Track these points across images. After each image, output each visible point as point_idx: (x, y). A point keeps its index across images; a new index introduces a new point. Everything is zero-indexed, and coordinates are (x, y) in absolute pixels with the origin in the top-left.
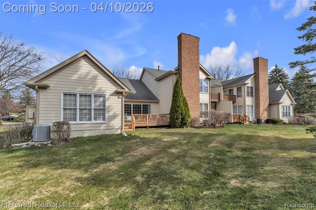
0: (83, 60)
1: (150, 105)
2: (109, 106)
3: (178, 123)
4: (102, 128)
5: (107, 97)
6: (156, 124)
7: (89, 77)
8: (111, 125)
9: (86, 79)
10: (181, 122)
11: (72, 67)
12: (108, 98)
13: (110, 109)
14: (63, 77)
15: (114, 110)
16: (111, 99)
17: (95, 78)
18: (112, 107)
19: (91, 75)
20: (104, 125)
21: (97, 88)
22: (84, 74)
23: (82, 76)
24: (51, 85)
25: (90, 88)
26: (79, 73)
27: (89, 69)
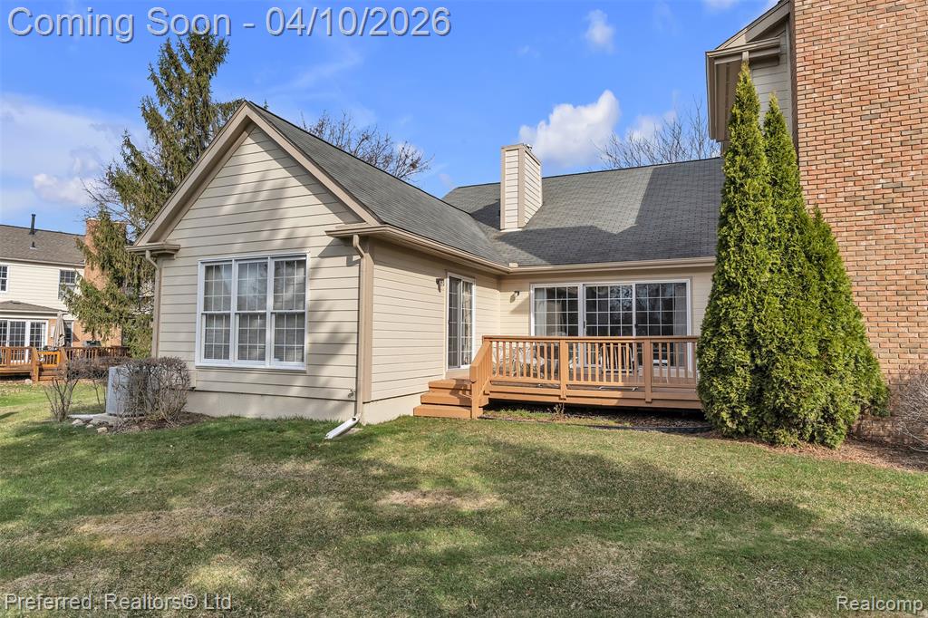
0: (249, 140)
1: (684, 285)
2: (318, 301)
3: (727, 400)
4: (294, 391)
5: (309, 263)
6: (618, 394)
7: (263, 196)
8: (322, 381)
9: (256, 206)
10: (755, 398)
11: (224, 172)
12: (315, 268)
13: (319, 315)
14: (205, 213)
15: (333, 317)
16: (322, 273)
17: (278, 195)
18: (326, 306)
19: (269, 185)
20: (300, 381)
21: (282, 234)
22: (250, 187)
23: (247, 197)
24: (183, 244)
25: (264, 235)
26: (239, 189)
27: (263, 167)
